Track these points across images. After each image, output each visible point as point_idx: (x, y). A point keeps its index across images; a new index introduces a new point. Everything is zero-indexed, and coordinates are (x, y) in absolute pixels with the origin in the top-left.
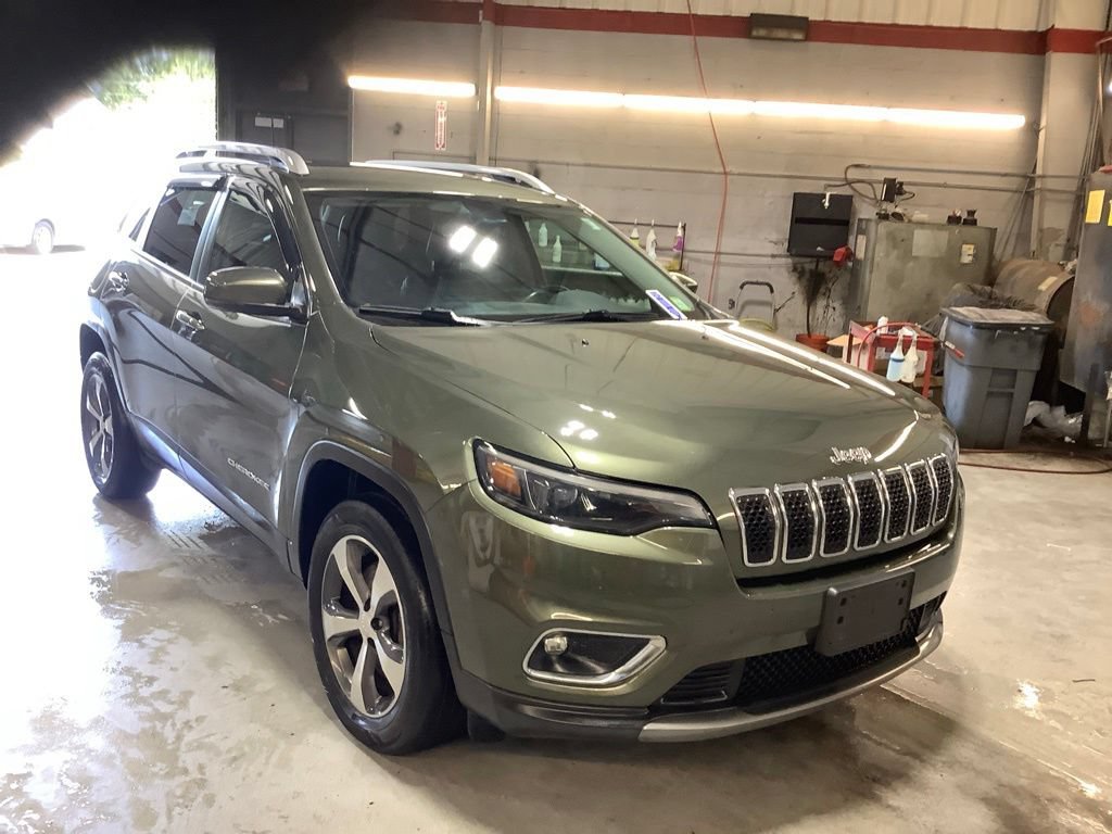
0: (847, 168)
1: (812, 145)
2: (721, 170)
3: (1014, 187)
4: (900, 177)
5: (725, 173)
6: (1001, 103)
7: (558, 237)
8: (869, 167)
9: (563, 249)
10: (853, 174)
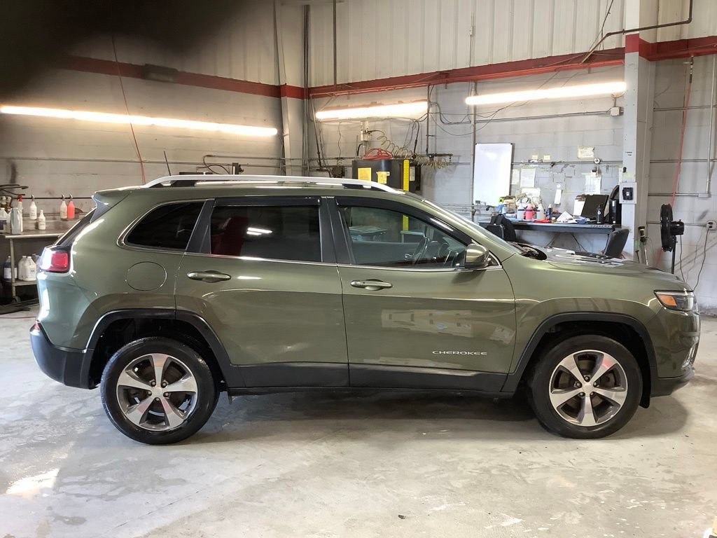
0: (204, 157)
1: (185, 144)
2: (138, 160)
3: (275, 165)
4: (240, 162)
5: (141, 162)
6: (265, 123)
7: (42, 211)
8: (214, 156)
9: (46, 219)
10: (208, 161)
